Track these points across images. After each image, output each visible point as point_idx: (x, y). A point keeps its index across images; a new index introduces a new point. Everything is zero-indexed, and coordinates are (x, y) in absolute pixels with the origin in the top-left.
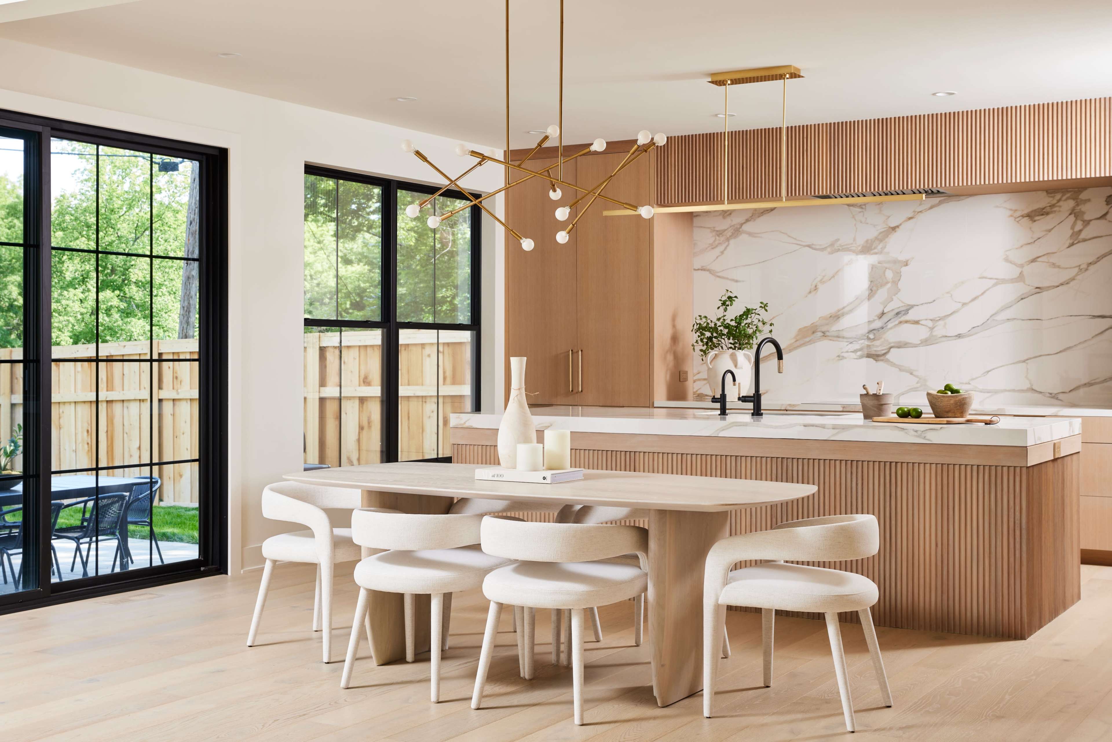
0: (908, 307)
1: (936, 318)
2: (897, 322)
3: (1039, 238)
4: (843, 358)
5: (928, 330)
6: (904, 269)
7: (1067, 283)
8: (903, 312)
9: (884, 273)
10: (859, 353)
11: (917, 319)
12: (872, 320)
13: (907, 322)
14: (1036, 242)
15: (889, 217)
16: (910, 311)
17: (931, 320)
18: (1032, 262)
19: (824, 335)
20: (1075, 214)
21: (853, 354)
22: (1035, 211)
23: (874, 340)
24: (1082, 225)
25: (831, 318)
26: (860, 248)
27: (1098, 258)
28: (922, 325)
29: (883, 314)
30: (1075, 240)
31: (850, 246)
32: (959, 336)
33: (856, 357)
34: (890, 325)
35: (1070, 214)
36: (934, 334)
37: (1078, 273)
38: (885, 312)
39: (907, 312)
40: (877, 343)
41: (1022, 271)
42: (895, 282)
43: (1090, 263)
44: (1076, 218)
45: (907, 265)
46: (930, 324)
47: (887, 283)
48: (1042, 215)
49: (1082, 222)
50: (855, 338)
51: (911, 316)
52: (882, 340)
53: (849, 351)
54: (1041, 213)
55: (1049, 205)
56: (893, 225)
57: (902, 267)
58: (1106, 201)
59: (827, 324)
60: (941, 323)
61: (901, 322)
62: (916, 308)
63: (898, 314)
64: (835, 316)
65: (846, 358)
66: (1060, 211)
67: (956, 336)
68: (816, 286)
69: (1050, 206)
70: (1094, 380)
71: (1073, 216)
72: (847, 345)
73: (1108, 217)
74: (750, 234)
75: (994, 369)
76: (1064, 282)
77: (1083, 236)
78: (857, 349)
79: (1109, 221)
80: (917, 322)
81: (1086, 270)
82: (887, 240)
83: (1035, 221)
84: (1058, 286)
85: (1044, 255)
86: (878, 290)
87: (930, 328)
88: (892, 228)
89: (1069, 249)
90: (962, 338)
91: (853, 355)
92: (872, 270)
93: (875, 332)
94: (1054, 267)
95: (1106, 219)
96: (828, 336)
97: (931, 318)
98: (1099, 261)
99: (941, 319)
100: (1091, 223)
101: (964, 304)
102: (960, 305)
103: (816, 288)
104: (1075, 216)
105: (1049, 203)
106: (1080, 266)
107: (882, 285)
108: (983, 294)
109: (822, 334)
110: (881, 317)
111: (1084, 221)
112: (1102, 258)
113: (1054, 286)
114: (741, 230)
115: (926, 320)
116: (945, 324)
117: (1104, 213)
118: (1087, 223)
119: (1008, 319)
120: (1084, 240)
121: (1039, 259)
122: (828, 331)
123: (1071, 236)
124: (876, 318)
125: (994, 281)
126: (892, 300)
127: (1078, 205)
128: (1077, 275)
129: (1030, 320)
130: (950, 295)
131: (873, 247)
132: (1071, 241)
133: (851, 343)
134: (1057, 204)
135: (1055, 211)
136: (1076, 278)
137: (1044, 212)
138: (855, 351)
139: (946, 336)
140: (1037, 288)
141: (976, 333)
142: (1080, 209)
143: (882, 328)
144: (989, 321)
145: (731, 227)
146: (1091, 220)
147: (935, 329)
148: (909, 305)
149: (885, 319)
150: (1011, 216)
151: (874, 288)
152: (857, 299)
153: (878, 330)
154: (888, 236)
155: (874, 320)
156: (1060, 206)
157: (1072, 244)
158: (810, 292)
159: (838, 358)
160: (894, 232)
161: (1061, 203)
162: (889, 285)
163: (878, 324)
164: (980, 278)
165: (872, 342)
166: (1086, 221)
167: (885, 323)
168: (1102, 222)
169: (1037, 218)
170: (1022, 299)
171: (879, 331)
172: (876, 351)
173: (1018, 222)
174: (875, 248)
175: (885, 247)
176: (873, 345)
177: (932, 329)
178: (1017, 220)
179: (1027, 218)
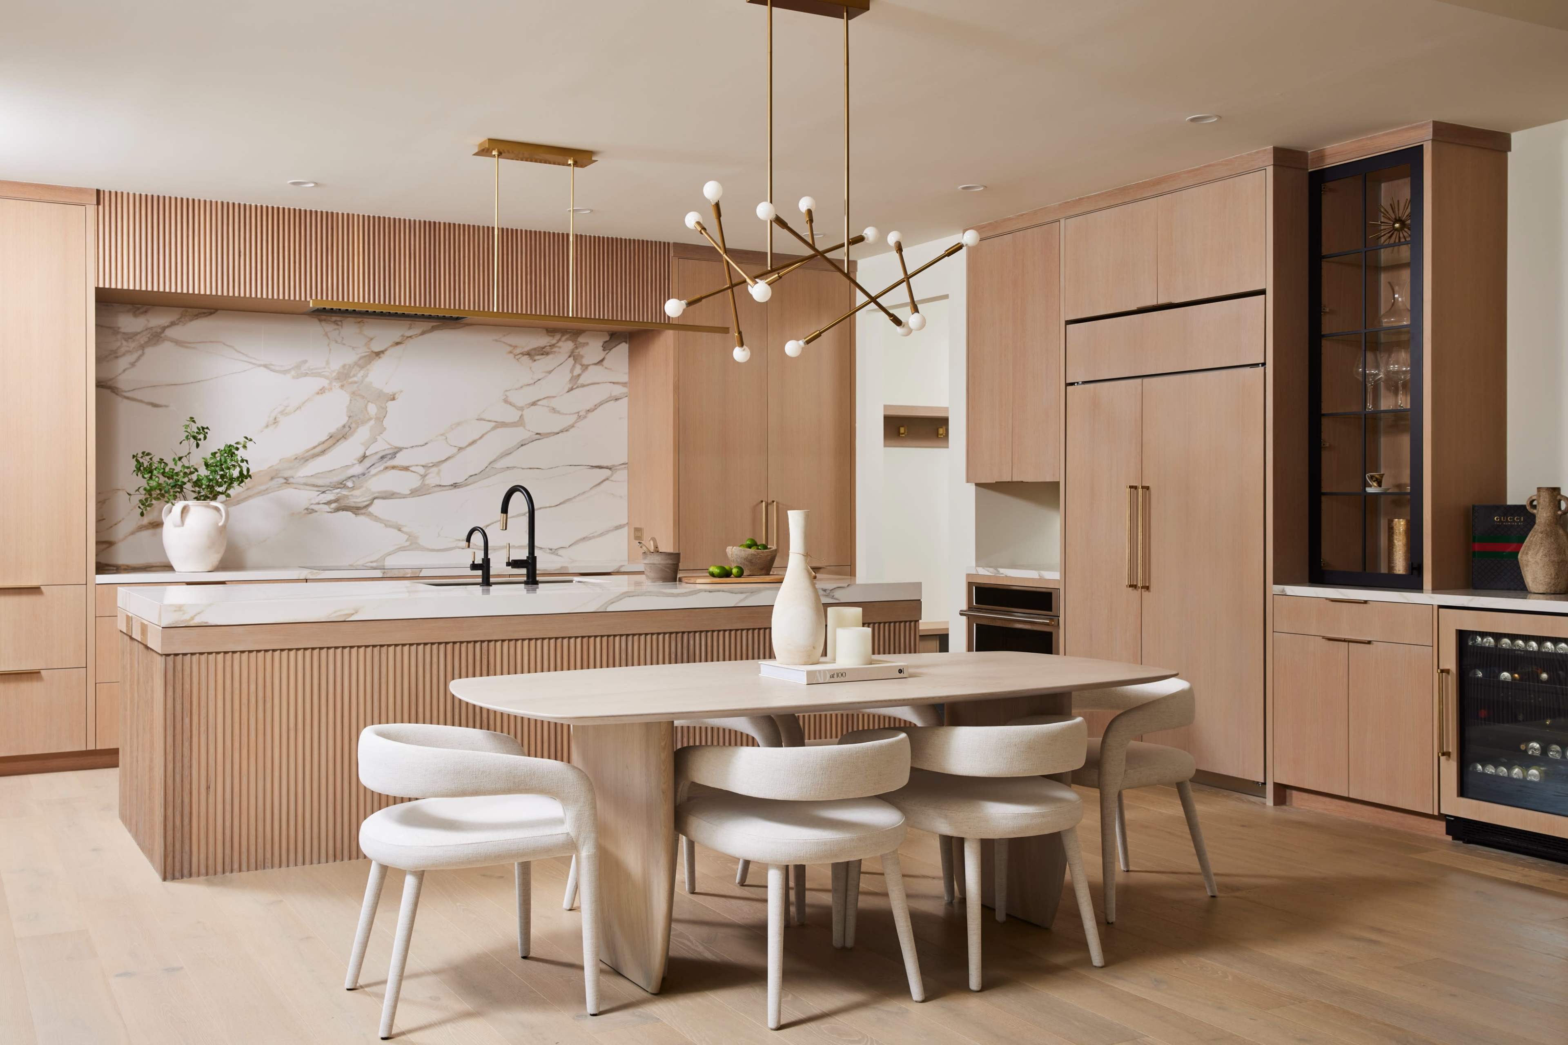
0: (396, 450)
1: (429, 464)
2: (382, 468)
3: (539, 380)
4: (314, 511)
5: (420, 477)
6: (390, 404)
7: (567, 431)
8: (390, 456)
9: (366, 407)
10: (334, 505)
11: (406, 464)
12: (350, 464)
13: (394, 467)
14: (536, 383)
15: (372, 339)
16: (398, 455)
17: (423, 466)
18: (532, 405)
19: (287, 481)
20: (574, 356)
21: (326, 506)
22: (535, 349)
23: (353, 488)
24: (581, 369)
25: (298, 461)
26: (334, 374)
27: (595, 406)
28: (412, 471)
29: (364, 457)
30: (575, 385)
31: (323, 370)
32: (455, 486)
33: (330, 510)
34: (373, 471)
35: (570, 357)
36: (427, 482)
37: (577, 419)
38: (367, 454)
39: (394, 455)
40: (356, 493)
41: (522, 415)
42: (380, 419)
43: (588, 411)
44: (575, 362)
45: (394, 399)
46: (422, 471)
47: (370, 419)
48: (542, 354)
49: (580, 367)
50: (328, 486)
51: (400, 460)
52: (364, 489)
53: (321, 502)
54: (541, 353)
55: (549, 344)
56: (377, 350)
57: (387, 401)
58: (602, 346)
59: (290, 468)
60: (435, 469)
61: (386, 468)
62: (405, 450)
63: (382, 457)
64: (303, 458)
65: (316, 511)
66: (559, 352)
67: (452, 485)
68: (275, 419)
69: (550, 346)
70: (593, 533)
71: (572, 358)
72: (318, 495)
73: (605, 363)
74: (178, 343)
75: (493, 523)
76: (564, 429)
77: (581, 381)
78: (331, 501)
79: (606, 368)
80: (406, 469)
81: (585, 417)
82: (369, 367)
83: (535, 361)
84: (558, 433)
85: (544, 398)
86: (358, 427)
87: (421, 475)
88: (375, 353)
89: (568, 393)
90: (459, 488)
91: (326, 508)
92: (350, 403)
93: (354, 479)
94: (555, 412)
95: (603, 366)
96: (293, 483)
97: (423, 464)
98: (596, 409)
99: (435, 465)
100: (590, 368)
101: (460, 449)
102: (456, 450)
103: (276, 421)
104: (574, 359)
105: (548, 343)
106: (578, 413)
107: (363, 422)
108: (481, 438)
109: (285, 481)
110: (361, 461)
111: (582, 365)
112: (600, 406)
113: (554, 433)
114: (163, 335)
115: (417, 466)
116: (439, 471)
117: (601, 359)
118: (585, 367)
119: (508, 468)
120: (583, 386)
121: (539, 403)
122: (293, 477)
123: (570, 380)
124: (356, 462)
125: (493, 424)
126: (376, 441)
127: (577, 348)
128: (576, 422)
129: (530, 468)
130: (445, 438)
131: (352, 374)
132: (570, 386)
133: (323, 492)
134: (557, 345)
135: (555, 352)
136: (575, 425)
137: (545, 351)
138: (329, 503)
139: (440, 486)
140: (537, 434)
141: (474, 482)
142: (579, 352)
143: (364, 474)
144: (487, 469)
145: (146, 330)
146: (589, 365)
147: (427, 477)
148: (396, 448)
149: (367, 463)
150: (511, 352)
151: (353, 426)
152: (331, 437)
153: (358, 476)
154: (371, 362)
155: (353, 465)
156: (560, 347)
157: (571, 389)
158: (267, 426)
159: (306, 511)
160: (377, 358)
161: (560, 344)
162: (372, 422)
163: (358, 469)
164: (477, 420)
165: (350, 492)
166: (584, 365)
167: (368, 469)
168: (598, 367)
169: (537, 357)
170: (522, 445)
171: (359, 478)
172: (355, 502)
173: (517, 359)
174: (354, 376)
175: (367, 376)
176: (351, 495)
177: (424, 476)
178: (517, 357)
179: (527, 356)
